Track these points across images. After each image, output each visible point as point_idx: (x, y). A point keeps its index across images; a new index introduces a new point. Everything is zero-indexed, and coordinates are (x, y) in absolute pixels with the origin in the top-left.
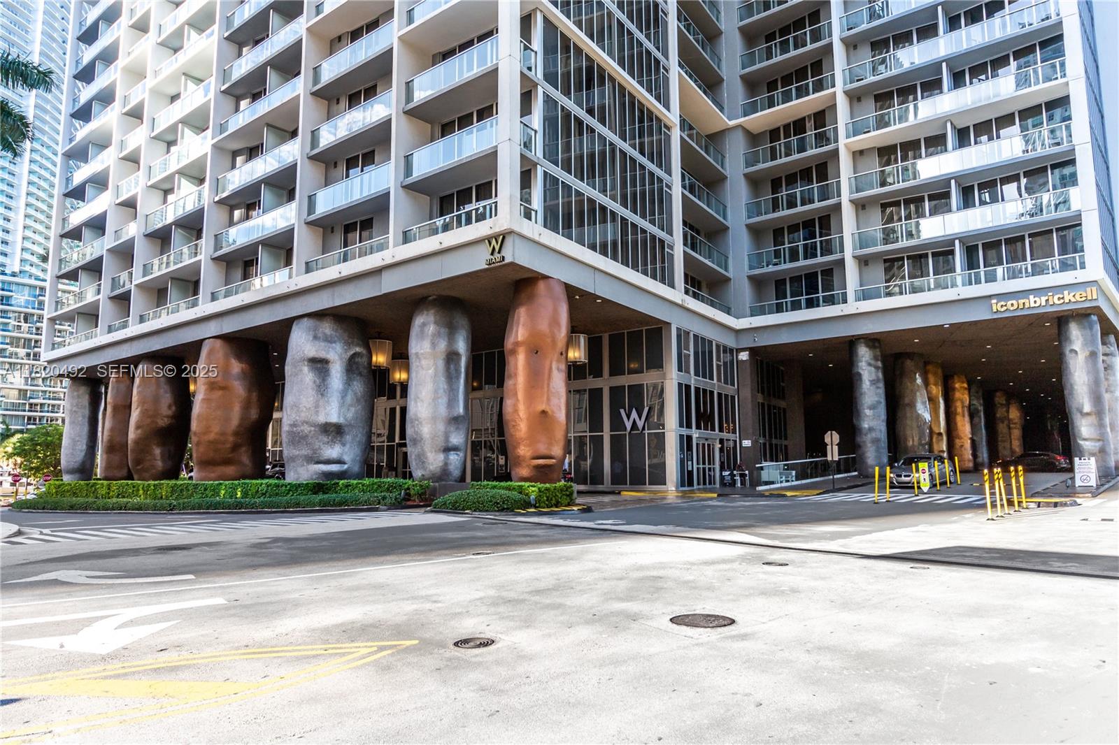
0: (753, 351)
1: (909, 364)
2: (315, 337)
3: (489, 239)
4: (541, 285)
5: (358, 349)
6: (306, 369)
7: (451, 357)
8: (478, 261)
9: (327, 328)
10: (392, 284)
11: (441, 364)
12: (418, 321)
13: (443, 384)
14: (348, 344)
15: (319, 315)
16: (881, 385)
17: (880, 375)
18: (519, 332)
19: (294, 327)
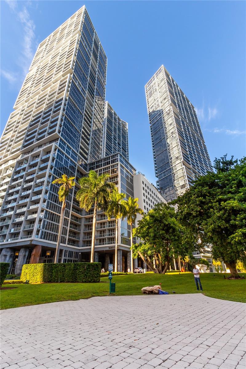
0: (82, 253)
1: (107, 255)
2: (6, 251)
3: (30, 240)
4: (38, 246)
5: (13, 253)
6: (3, 257)
7: (25, 256)
8: (29, 243)
9: (8, 250)
10: (18, 245)
11: (23, 256)
12: (21, 250)
13: (23, 260)
14: (11, 253)
15: (7, 248)
16: (98, 259)
17: (98, 257)
18: (34, 252)
19: (3, 250)
